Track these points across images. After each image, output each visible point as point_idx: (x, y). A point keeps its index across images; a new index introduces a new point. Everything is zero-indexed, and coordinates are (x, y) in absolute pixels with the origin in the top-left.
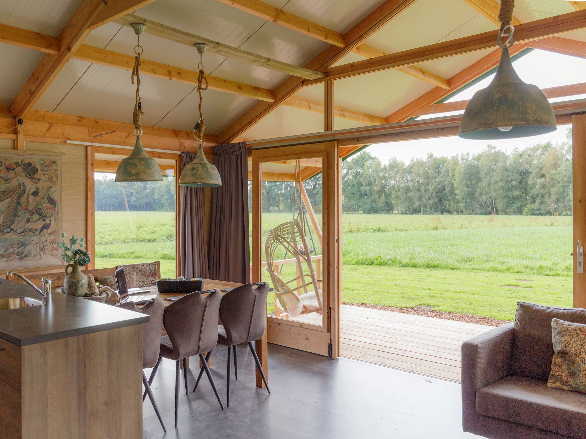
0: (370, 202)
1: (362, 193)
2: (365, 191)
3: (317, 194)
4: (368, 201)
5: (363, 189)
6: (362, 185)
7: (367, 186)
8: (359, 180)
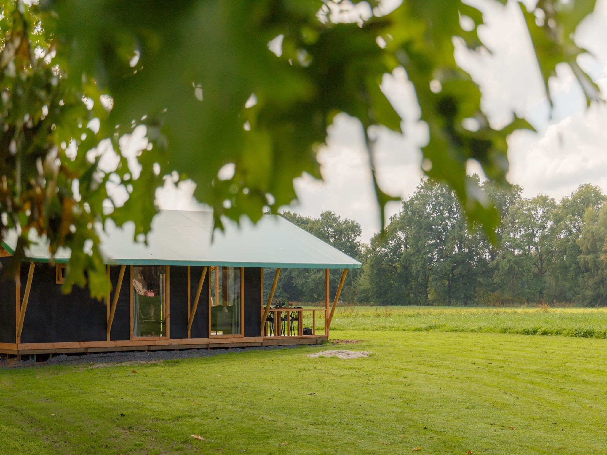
0: (596, 283)
1: (579, 267)
2: (586, 262)
3: (495, 269)
4: (591, 282)
5: (581, 258)
6: (580, 252)
7: (589, 252)
8: (574, 242)
